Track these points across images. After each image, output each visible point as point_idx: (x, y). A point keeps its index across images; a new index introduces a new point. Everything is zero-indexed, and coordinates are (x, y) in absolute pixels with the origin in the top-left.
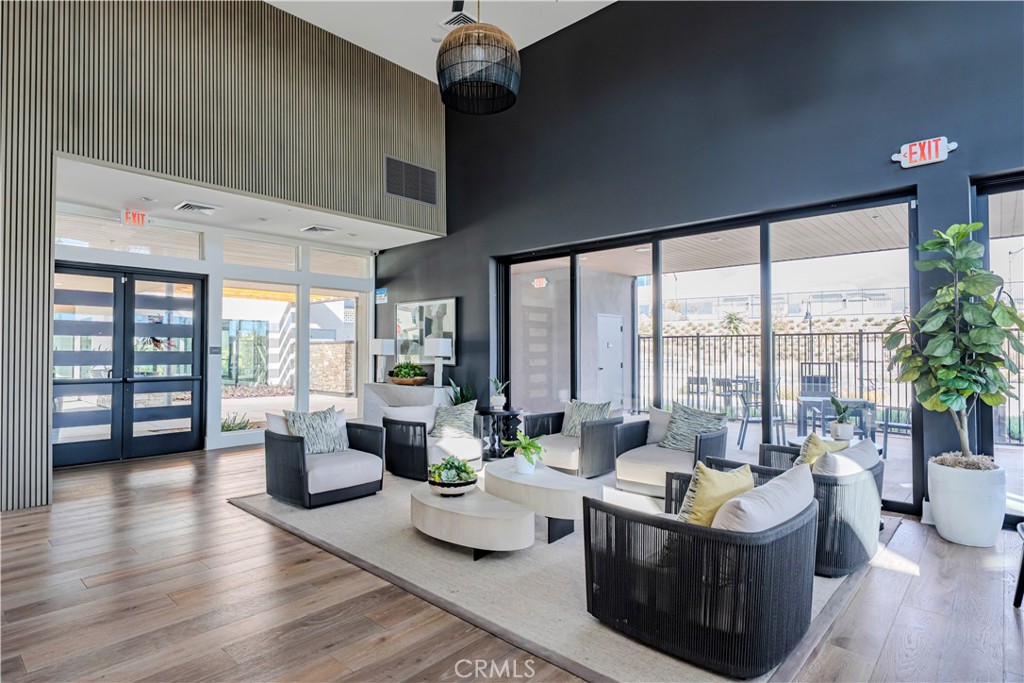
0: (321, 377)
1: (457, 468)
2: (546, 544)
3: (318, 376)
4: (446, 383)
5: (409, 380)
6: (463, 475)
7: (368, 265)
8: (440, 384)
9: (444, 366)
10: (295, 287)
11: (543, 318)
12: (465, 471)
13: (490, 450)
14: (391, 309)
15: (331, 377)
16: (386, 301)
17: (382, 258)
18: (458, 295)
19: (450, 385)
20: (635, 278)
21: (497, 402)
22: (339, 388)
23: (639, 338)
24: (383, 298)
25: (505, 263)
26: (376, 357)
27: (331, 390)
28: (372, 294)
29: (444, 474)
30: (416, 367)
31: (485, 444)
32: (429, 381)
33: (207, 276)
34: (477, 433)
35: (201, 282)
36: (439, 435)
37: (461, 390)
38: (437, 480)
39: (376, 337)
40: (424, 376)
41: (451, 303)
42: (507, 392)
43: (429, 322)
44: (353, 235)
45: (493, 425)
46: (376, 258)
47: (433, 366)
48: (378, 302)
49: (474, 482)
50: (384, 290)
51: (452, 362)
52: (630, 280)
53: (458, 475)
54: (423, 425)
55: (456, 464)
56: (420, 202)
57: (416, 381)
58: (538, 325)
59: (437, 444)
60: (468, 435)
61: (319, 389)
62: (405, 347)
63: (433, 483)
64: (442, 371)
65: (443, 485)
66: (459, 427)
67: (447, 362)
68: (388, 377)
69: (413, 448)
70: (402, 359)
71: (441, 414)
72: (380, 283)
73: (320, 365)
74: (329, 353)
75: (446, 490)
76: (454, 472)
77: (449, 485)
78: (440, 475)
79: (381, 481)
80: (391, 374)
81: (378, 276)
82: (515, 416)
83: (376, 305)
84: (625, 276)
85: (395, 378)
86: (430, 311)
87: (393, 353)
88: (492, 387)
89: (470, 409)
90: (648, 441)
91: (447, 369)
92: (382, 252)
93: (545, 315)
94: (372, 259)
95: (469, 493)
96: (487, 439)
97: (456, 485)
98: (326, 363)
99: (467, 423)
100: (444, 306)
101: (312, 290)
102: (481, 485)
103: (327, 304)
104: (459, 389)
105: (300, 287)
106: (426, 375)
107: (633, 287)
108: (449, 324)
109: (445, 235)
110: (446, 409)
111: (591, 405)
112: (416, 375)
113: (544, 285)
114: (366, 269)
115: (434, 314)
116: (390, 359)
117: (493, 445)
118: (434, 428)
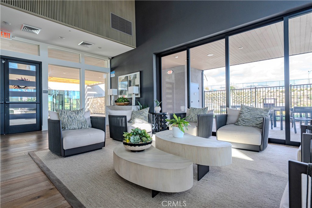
0: (97, 109)
1: (140, 135)
2: (197, 181)
3: (96, 108)
4: (137, 104)
5: (123, 103)
6: (144, 139)
7: (108, 63)
8: (134, 104)
9: (136, 98)
10: (79, 70)
11: (170, 86)
12: (145, 136)
13: (155, 129)
14: (116, 78)
15: (100, 109)
16: (114, 76)
17: (112, 60)
18: (141, 70)
19: (138, 105)
20: (203, 71)
21: (157, 109)
22: (103, 112)
23: (204, 92)
24: (113, 75)
25: (159, 56)
26: (111, 96)
27: (100, 113)
28: (109, 74)
29: (132, 138)
30: (125, 98)
31: (153, 127)
32: (130, 104)
33: (41, 62)
34: (149, 121)
35: (39, 65)
36: (133, 122)
37: (143, 106)
38: (128, 142)
39: (111, 88)
40: (128, 102)
41: (138, 74)
42: (161, 105)
43: (130, 82)
44: (100, 48)
45: (156, 119)
46: (111, 60)
47: (132, 98)
48: (111, 77)
49: (150, 143)
50: (114, 72)
51: (139, 96)
52: (201, 72)
53: (141, 139)
54: (125, 117)
55: (140, 132)
56: (125, 33)
57: (125, 103)
58: (169, 88)
59: (132, 126)
60: (146, 122)
61: (97, 112)
62: (121, 92)
63: (125, 144)
64: (135, 99)
65: (131, 145)
66: (142, 119)
67: (137, 96)
68: (115, 103)
69: (121, 127)
70: (120, 96)
71: (134, 113)
72: (112, 70)
73: (97, 105)
74: (100, 101)
75: (133, 148)
76: (138, 137)
77: (135, 145)
78: (129, 139)
79: (104, 142)
80: (116, 102)
81: (111, 67)
82: (165, 115)
83: (111, 78)
84: (199, 70)
85: (117, 103)
86: (130, 78)
87: (117, 94)
88: (155, 103)
89: (146, 111)
90: (227, 123)
91: (137, 99)
92: (113, 58)
93: (171, 85)
94: (109, 61)
95: (148, 149)
96: (153, 125)
97: (139, 145)
98: (99, 104)
99: (145, 117)
100: (136, 75)
101: (85, 71)
102: (154, 144)
103: (99, 85)
104: (142, 106)
105: (81, 69)
106: (129, 101)
107: (202, 74)
108: (138, 81)
109: (136, 48)
110: (136, 112)
111: (199, 109)
112: (125, 101)
113: (172, 73)
114: (107, 64)
115: (132, 78)
116: (115, 96)
117: (156, 127)
118: (131, 119)
